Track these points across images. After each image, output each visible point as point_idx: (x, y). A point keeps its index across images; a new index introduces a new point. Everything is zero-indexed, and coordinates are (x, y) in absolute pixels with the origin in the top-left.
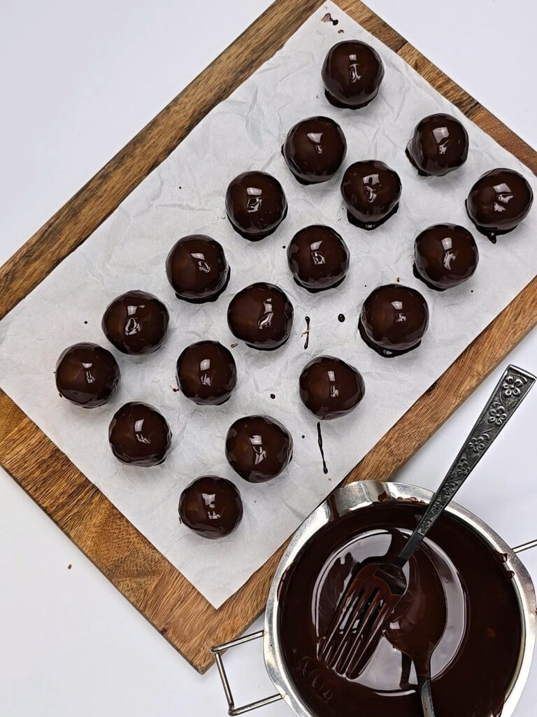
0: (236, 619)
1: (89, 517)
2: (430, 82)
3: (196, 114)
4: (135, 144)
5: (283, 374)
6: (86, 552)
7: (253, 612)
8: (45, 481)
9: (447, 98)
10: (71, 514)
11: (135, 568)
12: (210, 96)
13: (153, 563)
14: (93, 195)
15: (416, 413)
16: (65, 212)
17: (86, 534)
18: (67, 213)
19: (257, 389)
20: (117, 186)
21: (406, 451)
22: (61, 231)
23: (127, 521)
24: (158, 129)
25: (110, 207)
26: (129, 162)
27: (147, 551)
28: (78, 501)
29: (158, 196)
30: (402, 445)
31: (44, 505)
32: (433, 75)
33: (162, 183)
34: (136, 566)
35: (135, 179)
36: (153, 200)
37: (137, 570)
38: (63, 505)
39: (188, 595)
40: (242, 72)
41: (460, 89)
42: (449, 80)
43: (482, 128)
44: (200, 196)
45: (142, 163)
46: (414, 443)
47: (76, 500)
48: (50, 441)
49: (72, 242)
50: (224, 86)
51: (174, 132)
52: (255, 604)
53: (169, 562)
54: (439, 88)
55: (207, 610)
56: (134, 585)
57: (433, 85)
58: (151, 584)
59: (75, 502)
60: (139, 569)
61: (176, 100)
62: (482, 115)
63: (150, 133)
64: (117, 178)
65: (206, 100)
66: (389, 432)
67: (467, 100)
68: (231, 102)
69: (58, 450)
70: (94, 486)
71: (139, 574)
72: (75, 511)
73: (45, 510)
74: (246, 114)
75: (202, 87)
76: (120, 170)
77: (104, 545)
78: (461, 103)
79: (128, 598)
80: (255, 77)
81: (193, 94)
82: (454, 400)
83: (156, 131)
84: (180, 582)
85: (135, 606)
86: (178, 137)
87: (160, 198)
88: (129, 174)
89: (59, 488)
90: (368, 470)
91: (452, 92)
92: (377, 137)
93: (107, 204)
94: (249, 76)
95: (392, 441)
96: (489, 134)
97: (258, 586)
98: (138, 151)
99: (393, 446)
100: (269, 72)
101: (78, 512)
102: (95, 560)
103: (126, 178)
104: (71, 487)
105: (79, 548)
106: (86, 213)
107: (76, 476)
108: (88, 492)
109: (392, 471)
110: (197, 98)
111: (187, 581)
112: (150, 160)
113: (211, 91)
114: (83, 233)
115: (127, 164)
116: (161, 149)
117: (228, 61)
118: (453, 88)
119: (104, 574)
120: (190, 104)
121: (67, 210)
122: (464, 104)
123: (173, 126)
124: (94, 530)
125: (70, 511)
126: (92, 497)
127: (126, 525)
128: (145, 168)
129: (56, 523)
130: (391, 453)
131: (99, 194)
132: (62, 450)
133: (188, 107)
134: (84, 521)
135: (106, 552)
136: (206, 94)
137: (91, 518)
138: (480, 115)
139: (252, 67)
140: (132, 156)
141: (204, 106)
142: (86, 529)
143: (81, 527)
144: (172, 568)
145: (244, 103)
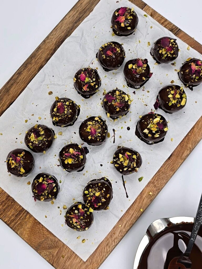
0: (94, 264)
1: (25, 224)
2: (158, 22)
3: (57, 43)
4: (31, 58)
5: (105, 155)
6: (25, 240)
7: (101, 260)
8: (4, 210)
9: (166, 28)
10: (17, 224)
11: (47, 246)
12: (63, 34)
13: (55, 243)
14: (15, 82)
15: (164, 168)
16: (3, 91)
17: (25, 232)
18: (4, 91)
19: (94, 162)
20: (25, 77)
21: (161, 185)
22: (2, 99)
23: (42, 225)
24: (41, 51)
25: (23, 87)
26: (29, 66)
27: (52, 237)
28: (20, 218)
29: (44, 81)
30: (160, 182)
31: (5, 221)
32: (159, 18)
33: (45, 75)
34: (48, 244)
35: (33, 73)
36: (42, 82)
37: (48, 246)
38: (13, 220)
39: (71, 256)
40: (76, 23)
41: (171, 24)
42: (166, 20)
43: (182, 40)
44: (62, 79)
45: (35, 66)
46: (165, 181)
47: (19, 217)
48: (5, 192)
49: (8, 103)
50: (68, 30)
51: (48, 52)
52: (101, 257)
53: (62, 242)
54: (162, 24)
55: (80, 262)
56: (48, 253)
57: (160, 23)
58: (55, 252)
59: (18, 218)
60: (49, 246)
61: (48, 37)
62: (182, 34)
63: (38, 53)
64: (25, 74)
65: (61, 36)
66: (153, 177)
67: (175, 28)
68: (72, 37)
69: (9, 196)
70: (26, 211)
71: (50, 248)
72: (19, 222)
73: (6, 223)
74: (79, 42)
75: (59, 31)
76: (26, 70)
77: (33, 236)
78: (172, 30)
79: (45, 259)
80: (82, 25)
81: (55, 34)
82: (180, 161)
83: (40, 52)
84: (68, 250)
85: (49, 263)
86: (50, 54)
87: (45, 82)
88: (30, 72)
89: (11, 213)
90: (145, 195)
91: (168, 25)
92: (137, 47)
93: (21, 86)
94: (79, 24)
95: (155, 181)
96: (186, 43)
97: (102, 249)
98: (33, 61)
99: (156, 183)
100: (88, 22)
101: (20, 223)
102: (29, 243)
103: (29, 74)
104: (16, 212)
105: (22, 239)
106: (13, 90)
107: (18, 207)
108: (24, 214)
109: (156, 194)
110: (57, 36)
111: (71, 249)
112: (39, 64)
113: (63, 32)
114: (12, 99)
115: (29, 67)
116: (43, 60)
117: (69, 18)
118: (168, 24)
119: (34, 249)
120: (54, 38)
121: (4, 89)
122: (174, 30)
123: (47, 49)
124: (28, 230)
125: (17, 222)
126: (26, 216)
127: (42, 227)
128: (37, 68)
129: (11, 228)
130: (155, 186)
131: (18, 81)
132: (11, 196)
133: (53, 40)
134: (23, 227)
135: (34, 240)
136: (61, 34)
137: (26, 225)
138: (181, 34)
139: (80, 20)
140: (31, 63)
141: (61, 39)
142: (24, 230)
143: (22, 229)
144: (64, 245)
145: (78, 37)
